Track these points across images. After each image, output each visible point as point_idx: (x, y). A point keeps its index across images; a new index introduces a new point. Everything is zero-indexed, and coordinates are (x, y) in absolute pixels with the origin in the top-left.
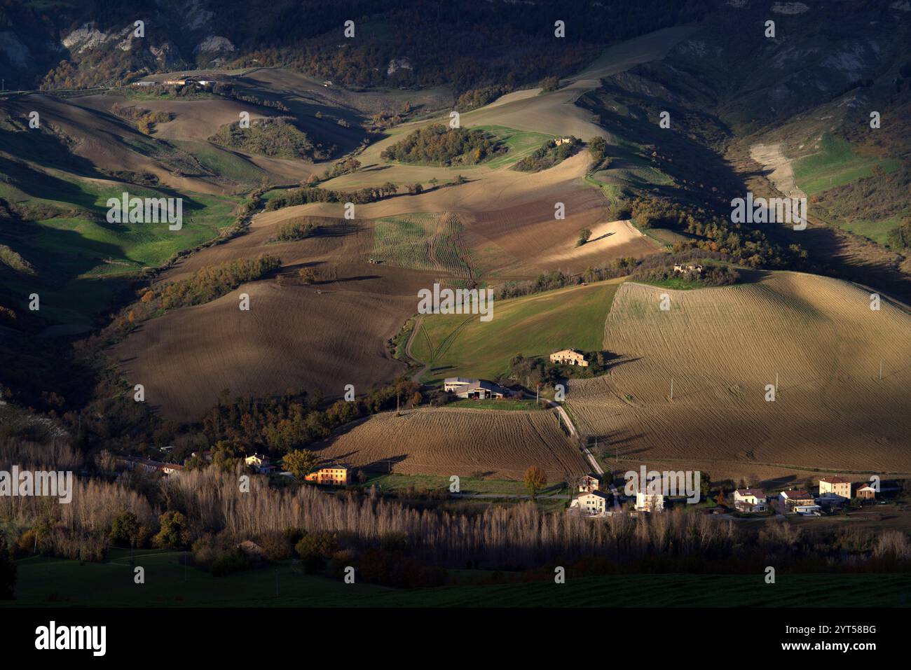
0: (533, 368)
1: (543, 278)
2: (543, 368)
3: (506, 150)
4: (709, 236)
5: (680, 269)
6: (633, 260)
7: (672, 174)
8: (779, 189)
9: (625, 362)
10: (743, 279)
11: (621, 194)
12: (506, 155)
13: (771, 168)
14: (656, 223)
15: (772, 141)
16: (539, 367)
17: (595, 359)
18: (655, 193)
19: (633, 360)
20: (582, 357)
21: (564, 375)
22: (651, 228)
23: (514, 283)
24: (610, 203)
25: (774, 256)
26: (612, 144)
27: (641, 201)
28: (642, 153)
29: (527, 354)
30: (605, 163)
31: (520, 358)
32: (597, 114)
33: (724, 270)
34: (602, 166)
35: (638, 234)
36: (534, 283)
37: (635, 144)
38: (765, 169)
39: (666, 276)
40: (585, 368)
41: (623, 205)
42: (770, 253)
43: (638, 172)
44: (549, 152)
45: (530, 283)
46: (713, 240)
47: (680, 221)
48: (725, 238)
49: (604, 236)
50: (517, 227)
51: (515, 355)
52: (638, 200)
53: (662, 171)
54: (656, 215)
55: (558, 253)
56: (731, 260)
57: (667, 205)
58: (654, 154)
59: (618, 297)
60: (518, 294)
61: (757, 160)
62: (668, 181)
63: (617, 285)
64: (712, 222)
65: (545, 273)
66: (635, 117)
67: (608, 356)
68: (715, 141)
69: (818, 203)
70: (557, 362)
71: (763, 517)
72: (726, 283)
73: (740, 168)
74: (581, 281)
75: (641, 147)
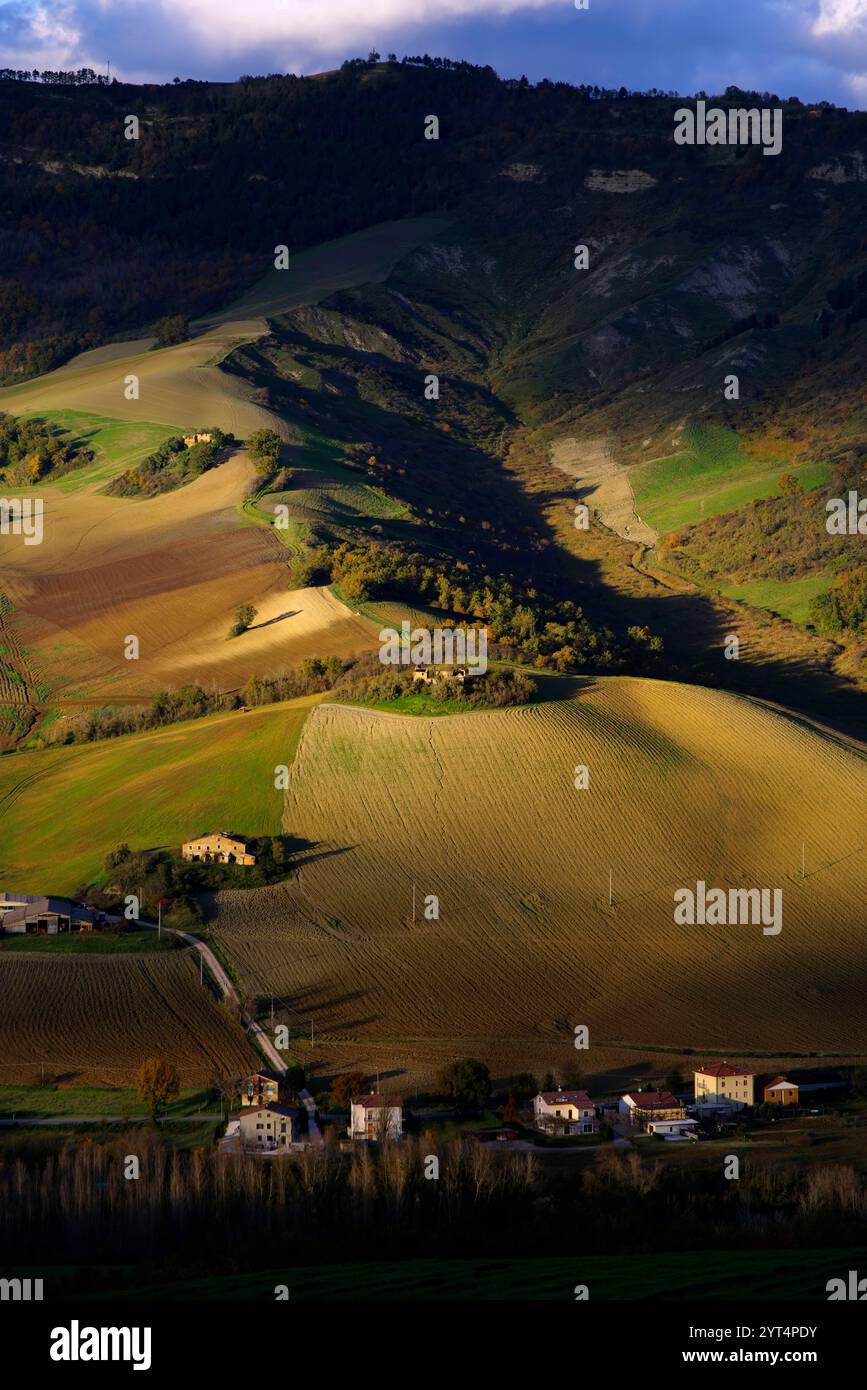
0: (151, 870)
1: (165, 698)
2: (168, 872)
3: (91, 456)
4: (477, 614)
5: (425, 677)
6: (336, 661)
7: (404, 497)
8: (607, 522)
9: (325, 855)
10: (545, 692)
11: (310, 537)
12: (89, 467)
13: (589, 483)
14: (379, 592)
15: (592, 432)
16: (160, 868)
17: (268, 851)
18: (374, 535)
19: (340, 851)
20: (242, 847)
21: (209, 882)
22: (369, 599)
23: (110, 708)
24: (290, 555)
25: (599, 649)
26: (292, 443)
27: (347, 550)
28: (349, 457)
29: (137, 844)
30: (280, 479)
31: (125, 853)
32: (261, 387)
33: (508, 677)
34: (274, 485)
35: (345, 611)
36: (148, 709)
37: (335, 442)
38: (579, 486)
39: (398, 690)
40: (248, 869)
41: (316, 557)
42: (593, 643)
43: (342, 495)
44: (173, 459)
45: (141, 709)
46: (486, 621)
47: (424, 586)
48: (507, 617)
49: (281, 618)
50: (114, 603)
51: (112, 848)
52: (342, 548)
53: (387, 493)
54: (377, 576)
55: (194, 651)
56: (520, 658)
57: (397, 556)
58: (372, 460)
59: (309, 731)
60: (118, 730)
61: (565, 468)
62: (398, 510)
63: (307, 710)
64: (482, 588)
65: (171, 690)
66: (334, 390)
67: (293, 844)
68: (485, 434)
69: (679, 548)
70: (196, 858)
71: (592, 1144)
72: (512, 701)
73: (534, 484)
74: (239, 703)
75: (347, 448)
